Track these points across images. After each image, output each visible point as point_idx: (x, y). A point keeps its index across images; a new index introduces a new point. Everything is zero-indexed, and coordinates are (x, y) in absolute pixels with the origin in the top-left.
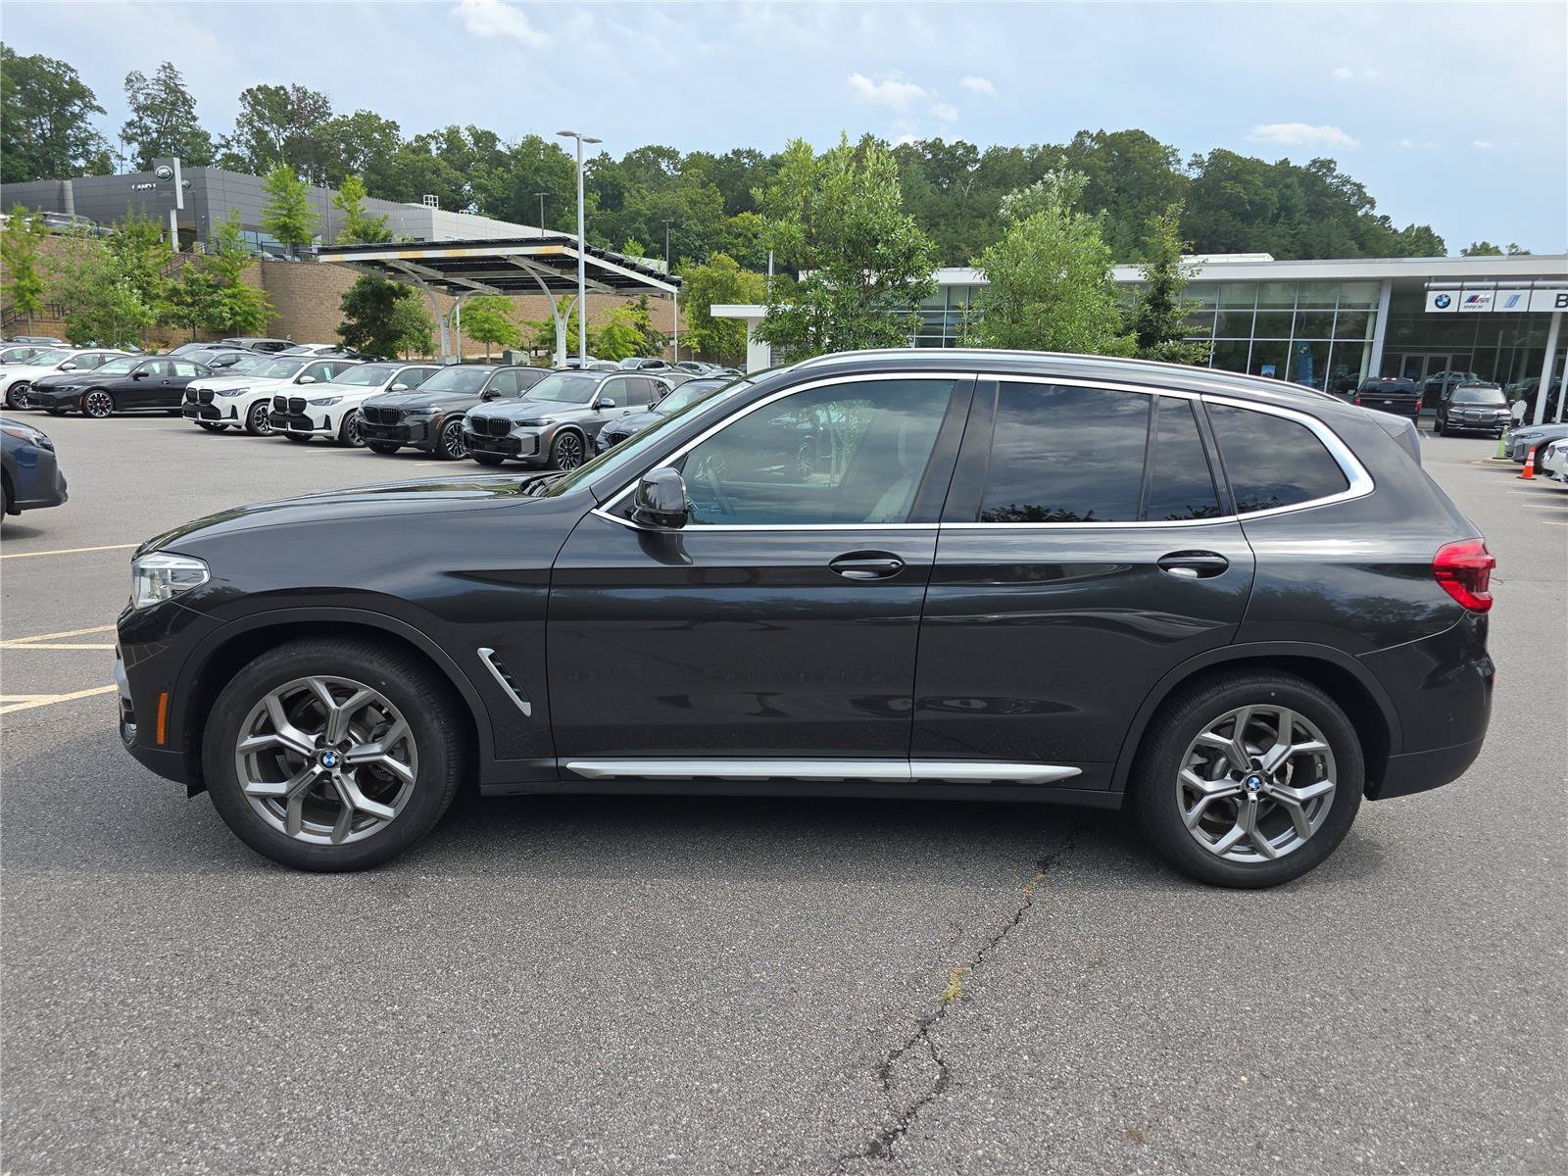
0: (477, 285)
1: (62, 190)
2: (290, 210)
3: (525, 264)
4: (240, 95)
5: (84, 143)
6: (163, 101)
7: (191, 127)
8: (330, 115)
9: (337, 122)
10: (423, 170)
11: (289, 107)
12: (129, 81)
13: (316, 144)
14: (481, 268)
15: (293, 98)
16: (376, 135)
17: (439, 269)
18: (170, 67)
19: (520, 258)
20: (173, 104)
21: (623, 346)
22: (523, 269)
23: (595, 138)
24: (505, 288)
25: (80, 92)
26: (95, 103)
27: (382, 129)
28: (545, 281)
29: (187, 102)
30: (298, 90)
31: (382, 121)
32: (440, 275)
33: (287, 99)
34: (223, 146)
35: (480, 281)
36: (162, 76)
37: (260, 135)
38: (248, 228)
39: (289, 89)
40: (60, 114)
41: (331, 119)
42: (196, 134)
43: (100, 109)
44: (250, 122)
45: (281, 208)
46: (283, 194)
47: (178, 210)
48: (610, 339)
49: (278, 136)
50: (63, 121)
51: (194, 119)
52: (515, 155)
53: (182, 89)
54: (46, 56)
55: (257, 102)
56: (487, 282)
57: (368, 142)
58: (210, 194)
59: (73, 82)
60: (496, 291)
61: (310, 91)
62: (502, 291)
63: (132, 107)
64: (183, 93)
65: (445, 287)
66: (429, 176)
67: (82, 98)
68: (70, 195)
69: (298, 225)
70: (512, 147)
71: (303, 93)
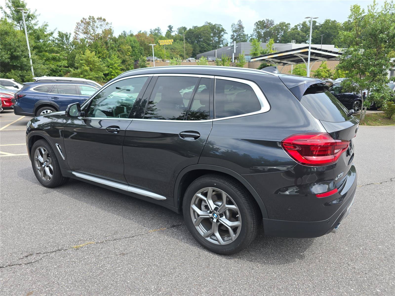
0: (289, 62)
1: (215, 52)
2: (256, 49)
3: (299, 55)
4: (254, 24)
5: (222, 41)
6: (238, 29)
7: (243, 33)
8: (274, 24)
9: (275, 26)
10: (295, 34)
11: (265, 25)
12: (232, 26)
13: (270, 32)
14: (289, 58)
15: (266, 22)
16: (284, 27)
17: (279, 59)
18: (240, 21)
19: (298, 54)
20: (240, 29)
21: (342, 75)
22: (298, 57)
23: (316, 17)
24: (297, 62)
25: (223, 30)
26: (226, 32)
27: (286, 26)
28: (305, 60)
29: (243, 28)
30: (267, 20)
31: (286, 24)
32: (279, 61)
33: (264, 23)
34: (251, 37)
35: (290, 61)
36: (238, 23)
37: (258, 33)
38: (246, 55)
39: (265, 20)
40: (219, 36)
41: (274, 26)
42: (244, 35)
43: (227, 33)
44: (256, 30)
45: (254, 49)
46: (255, 46)
47: (235, 53)
48: (337, 73)
49: (262, 32)
50: (220, 37)
51: (244, 31)
52: (321, 26)
53: (242, 25)
54: (217, 24)
55: (258, 25)
56: (292, 61)
57: (282, 29)
58: (242, 48)
59: (222, 28)
60: (294, 63)
61: (270, 20)
62: (296, 63)
63: (232, 31)
64: (242, 26)
65: (282, 64)
66: (296, 35)
67: (223, 31)
68: (216, 53)
69: (257, 53)
70: (320, 23)
71: (268, 20)
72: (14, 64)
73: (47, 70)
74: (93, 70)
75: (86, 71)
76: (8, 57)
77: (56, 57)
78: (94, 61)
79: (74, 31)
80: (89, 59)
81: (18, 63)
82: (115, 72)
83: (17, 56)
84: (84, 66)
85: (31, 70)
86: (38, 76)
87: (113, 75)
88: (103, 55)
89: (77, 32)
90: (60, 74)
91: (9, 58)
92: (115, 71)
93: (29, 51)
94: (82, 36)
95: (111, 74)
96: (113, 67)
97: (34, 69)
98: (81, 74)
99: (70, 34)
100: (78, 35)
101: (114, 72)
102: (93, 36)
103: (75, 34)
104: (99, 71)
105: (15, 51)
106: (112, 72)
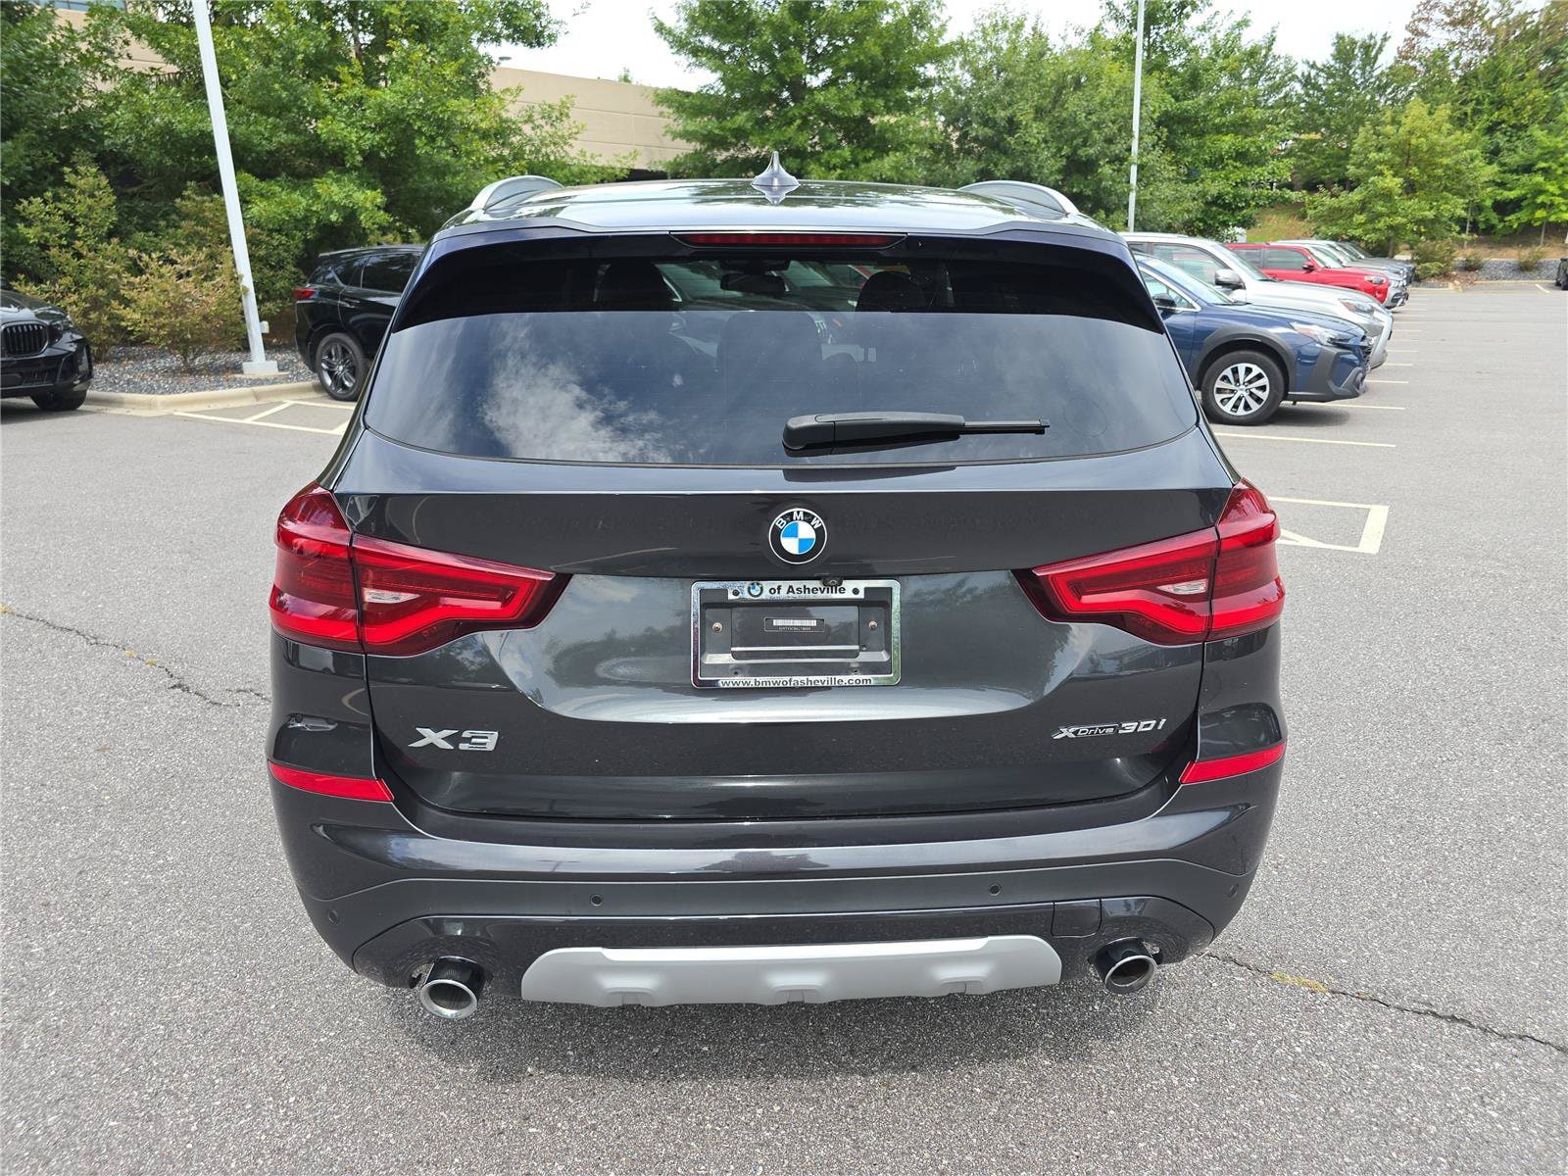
72: (1075, 190)
73: (1191, 205)
74: (1423, 187)
75: (1386, 196)
76: (1058, 165)
77: (1248, 149)
78: (1431, 149)
79: (1408, 20)
80: (1413, 141)
81: (1086, 187)
82: (1558, 192)
83: (1088, 160)
84: (1381, 174)
85: (1126, 206)
86: (1148, 228)
87: (1543, 205)
88: (1517, 112)
89: (1422, 26)
90: (1243, 216)
91: (1059, 171)
92: (1560, 188)
93: (1132, 136)
94: (1438, 37)
95: (1534, 203)
96: (1554, 166)
97: (1138, 202)
98: (1362, 210)
99: (1385, 39)
100: (1423, 39)
101: (1552, 188)
102: (1491, 32)
103: (1409, 35)
104: (1449, 191)
105: (1084, 144)
106: (1541, 192)
